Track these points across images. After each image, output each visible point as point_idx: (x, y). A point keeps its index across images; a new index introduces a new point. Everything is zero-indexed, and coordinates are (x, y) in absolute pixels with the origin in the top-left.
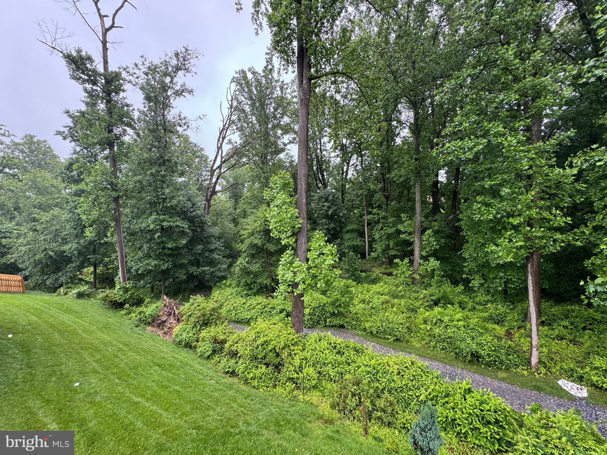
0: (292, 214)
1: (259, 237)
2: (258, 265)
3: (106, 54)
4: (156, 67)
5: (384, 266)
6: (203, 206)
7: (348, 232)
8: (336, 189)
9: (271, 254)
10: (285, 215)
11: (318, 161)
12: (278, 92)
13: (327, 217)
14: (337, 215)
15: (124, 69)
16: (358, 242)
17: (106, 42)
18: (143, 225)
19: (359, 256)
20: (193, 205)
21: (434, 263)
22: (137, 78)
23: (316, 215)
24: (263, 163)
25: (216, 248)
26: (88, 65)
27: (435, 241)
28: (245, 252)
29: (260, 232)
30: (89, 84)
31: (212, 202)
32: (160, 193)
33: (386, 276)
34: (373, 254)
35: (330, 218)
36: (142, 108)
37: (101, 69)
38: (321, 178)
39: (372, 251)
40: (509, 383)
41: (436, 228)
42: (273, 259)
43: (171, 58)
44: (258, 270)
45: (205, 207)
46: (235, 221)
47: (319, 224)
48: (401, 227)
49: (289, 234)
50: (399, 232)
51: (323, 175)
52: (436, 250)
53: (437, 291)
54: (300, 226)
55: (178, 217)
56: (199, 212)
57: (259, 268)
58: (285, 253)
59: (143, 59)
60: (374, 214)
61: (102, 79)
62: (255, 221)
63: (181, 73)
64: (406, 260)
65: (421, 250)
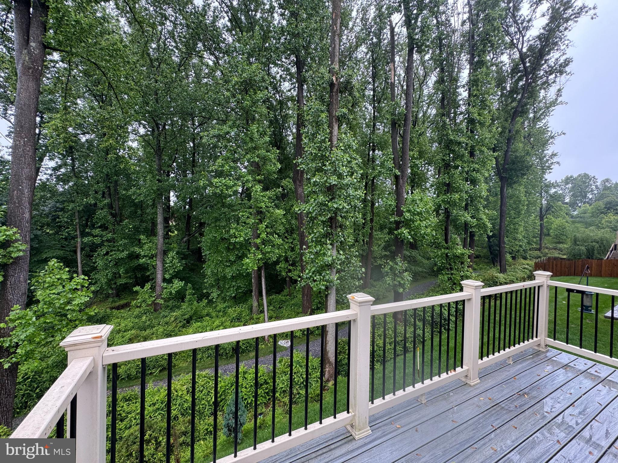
21: (178, 284)
27: (179, 262)
53: (189, 309)
64: (148, 286)
65: (164, 273)
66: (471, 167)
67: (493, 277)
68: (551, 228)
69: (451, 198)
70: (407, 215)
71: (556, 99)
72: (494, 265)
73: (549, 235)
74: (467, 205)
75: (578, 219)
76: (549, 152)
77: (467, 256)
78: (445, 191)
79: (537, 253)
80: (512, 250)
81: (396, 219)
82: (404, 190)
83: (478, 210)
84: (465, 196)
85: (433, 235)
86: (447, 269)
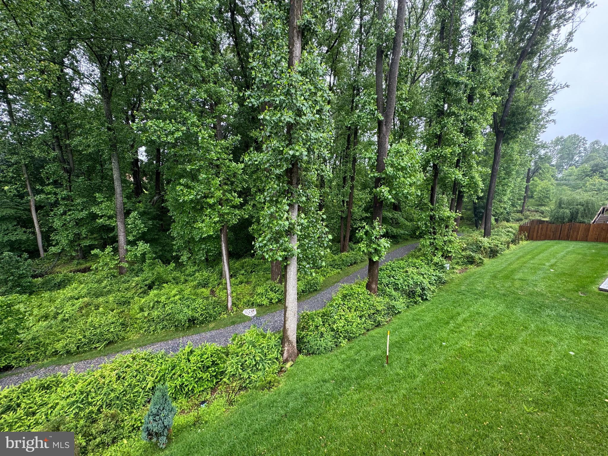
5: (75, 262)
16: (18, 235)
21: (142, 247)
27: (142, 223)
33: (79, 274)
34: (53, 249)
39: (50, 245)
40: (216, 330)
41: (142, 210)
48: (95, 209)
50: (94, 217)
52: (144, 233)
53: (150, 275)
60: (48, 194)
64: (109, 249)
65: (127, 235)
66: (468, 115)
67: (476, 241)
68: (535, 191)
69: (442, 152)
70: (390, 170)
71: (566, 45)
72: (477, 227)
73: (532, 197)
74: (458, 161)
75: (562, 182)
76: (546, 109)
77: (453, 219)
78: (436, 144)
79: (519, 215)
80: (496, 213)
81: (376, 174)
82: (387, 140)
83: (470, 167)
84: (458, 150)
85: (417, 195)
86: (430, 233)
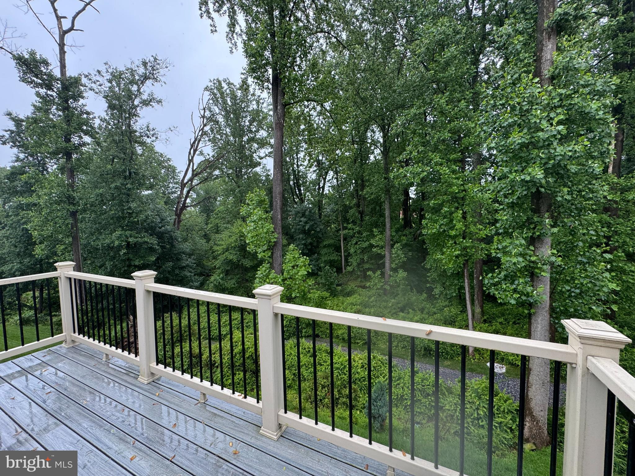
0: (268, 229)
1: (234, 252)
2: (233, 281)
3: (64, 57)
4: (121, 73)
5: (359, 280)
6: (173, 221)
7: (325, 247)
8: (312, 203)
9: (246, 270)
10: (261, 230)
11: (295, 175)
12: (253, 106)
13: (304, 232)
14: (314, 230)
15: (86, 76)
16: (334, 257)
17: (64, 45)
18: (107, 241)
19: (335, 270)
20: (162, 220)
22: (100, 85)
23: (293, 230)
24: (237, 176)
25: (188, 266)
26: (42, 69)
28: (219, 268)
29: (235, 248)
30: (42, 88)
31: (182, 217)
32: (126, 208)
33: (360, 289)
34: (349, 269)
35: (306, 233)
36: (104, 115)
37: (57, 73)
38: (298, 192)
39: (348, 265)
40: (451, 369)
41: (404, 242)
42: (249, 274)
43: (138, 67)
44: (233, 286)
45: (175, 222)
46: (206, 237)
47: (296, 239)
48: (373, 242)
49: (265, 248)
50: (372, 246)
51: (300, 190)
52: (404, 262)
53: (403, 299)
54: (275, 240)
55: (145, 232)
56: (169, 227)
57: (234, 284)
58: (261, 267)
59: (107, 66)
60: (349, 229)
61: (58, 83)
62: (230, 236)
63: (148, 82)
64: (379, 272)
65: (391, 263)
